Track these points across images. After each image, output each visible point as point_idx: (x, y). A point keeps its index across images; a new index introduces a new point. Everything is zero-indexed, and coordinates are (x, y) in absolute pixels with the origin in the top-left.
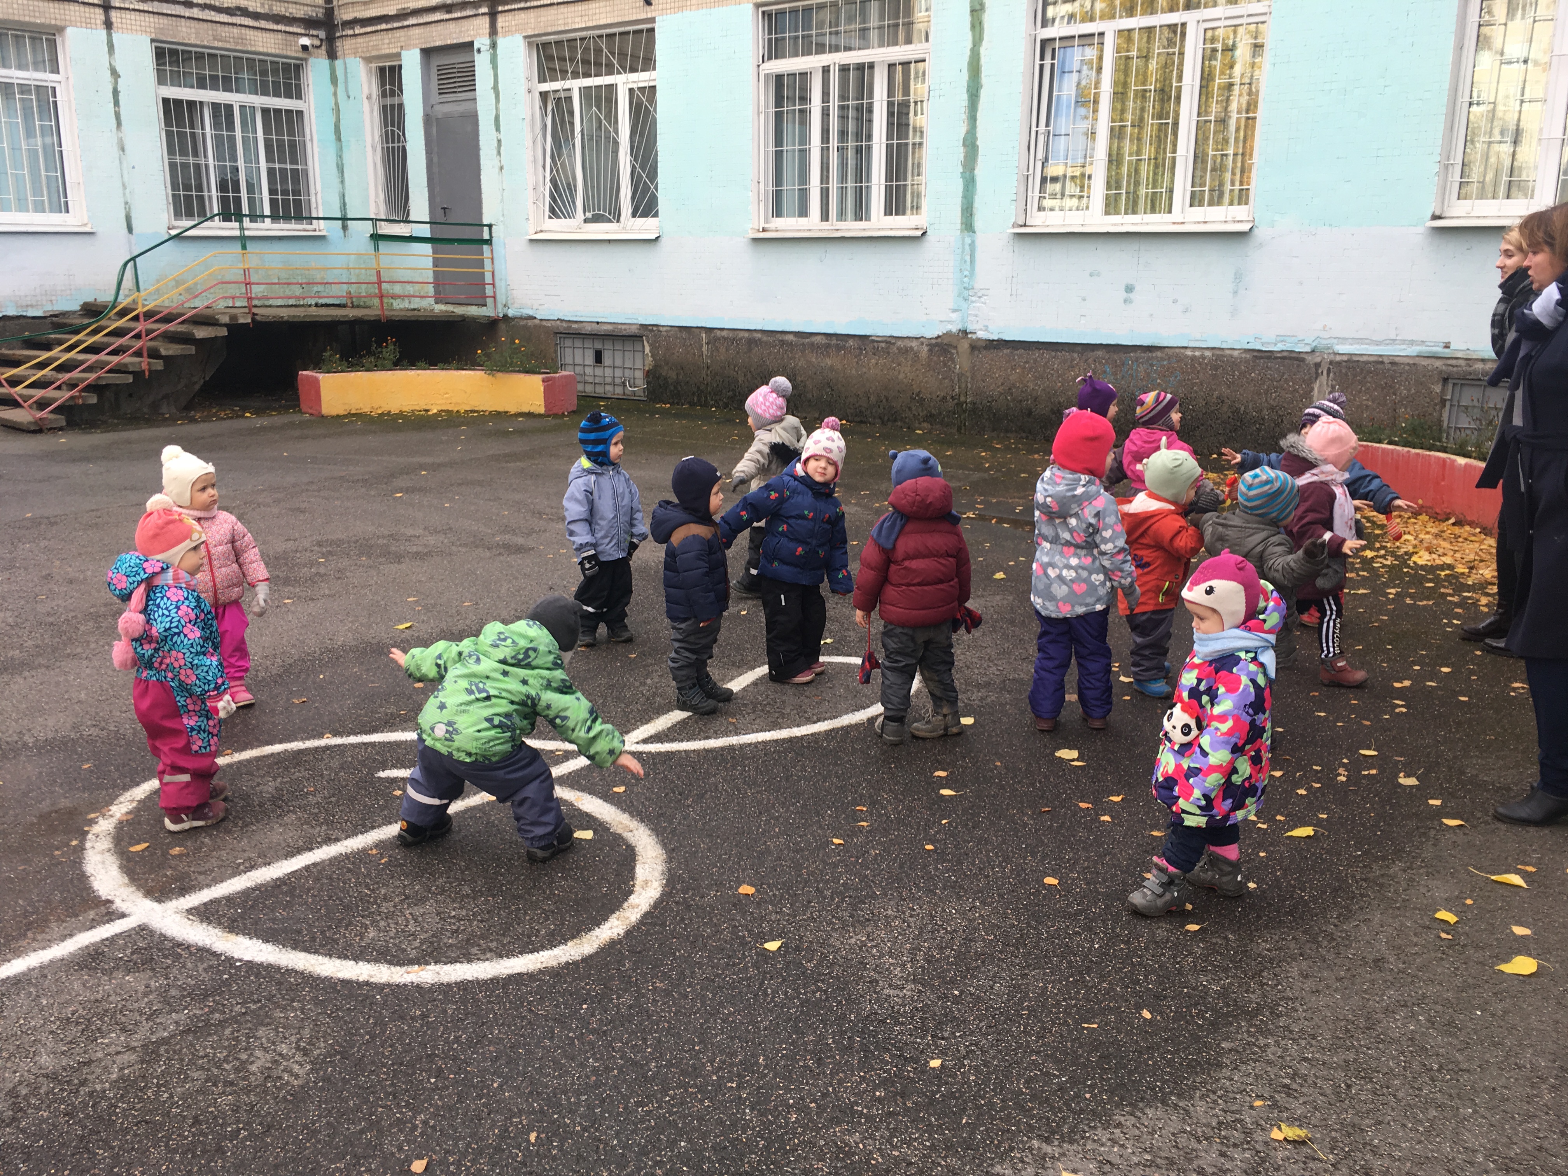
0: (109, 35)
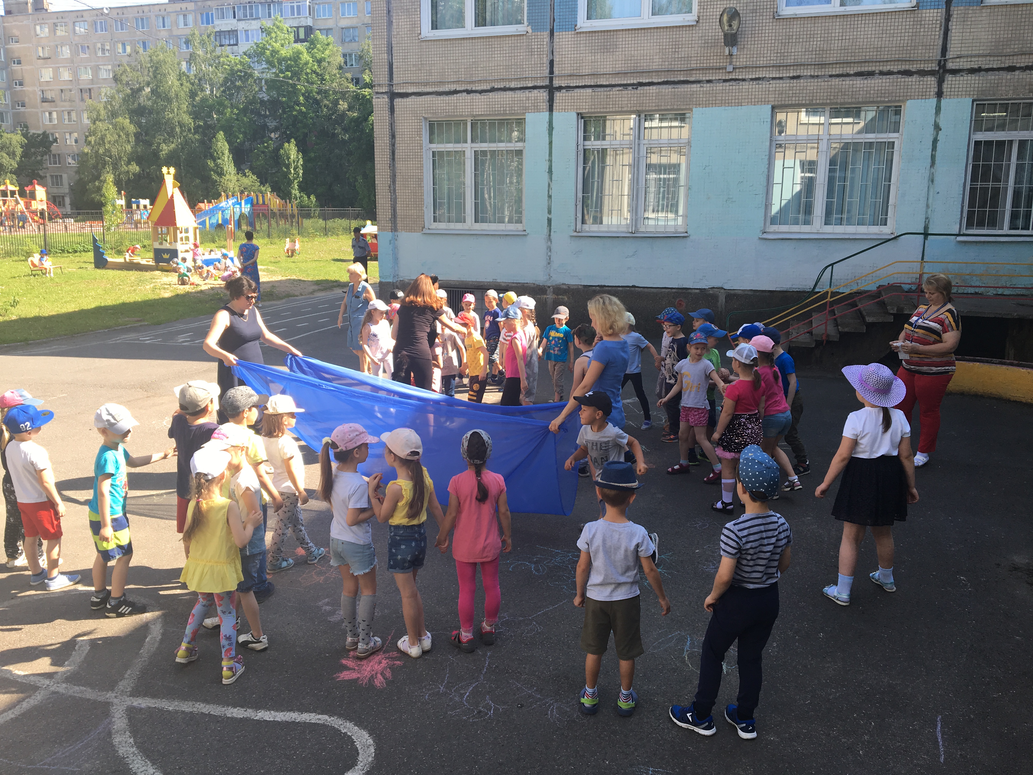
0: (939, 102)
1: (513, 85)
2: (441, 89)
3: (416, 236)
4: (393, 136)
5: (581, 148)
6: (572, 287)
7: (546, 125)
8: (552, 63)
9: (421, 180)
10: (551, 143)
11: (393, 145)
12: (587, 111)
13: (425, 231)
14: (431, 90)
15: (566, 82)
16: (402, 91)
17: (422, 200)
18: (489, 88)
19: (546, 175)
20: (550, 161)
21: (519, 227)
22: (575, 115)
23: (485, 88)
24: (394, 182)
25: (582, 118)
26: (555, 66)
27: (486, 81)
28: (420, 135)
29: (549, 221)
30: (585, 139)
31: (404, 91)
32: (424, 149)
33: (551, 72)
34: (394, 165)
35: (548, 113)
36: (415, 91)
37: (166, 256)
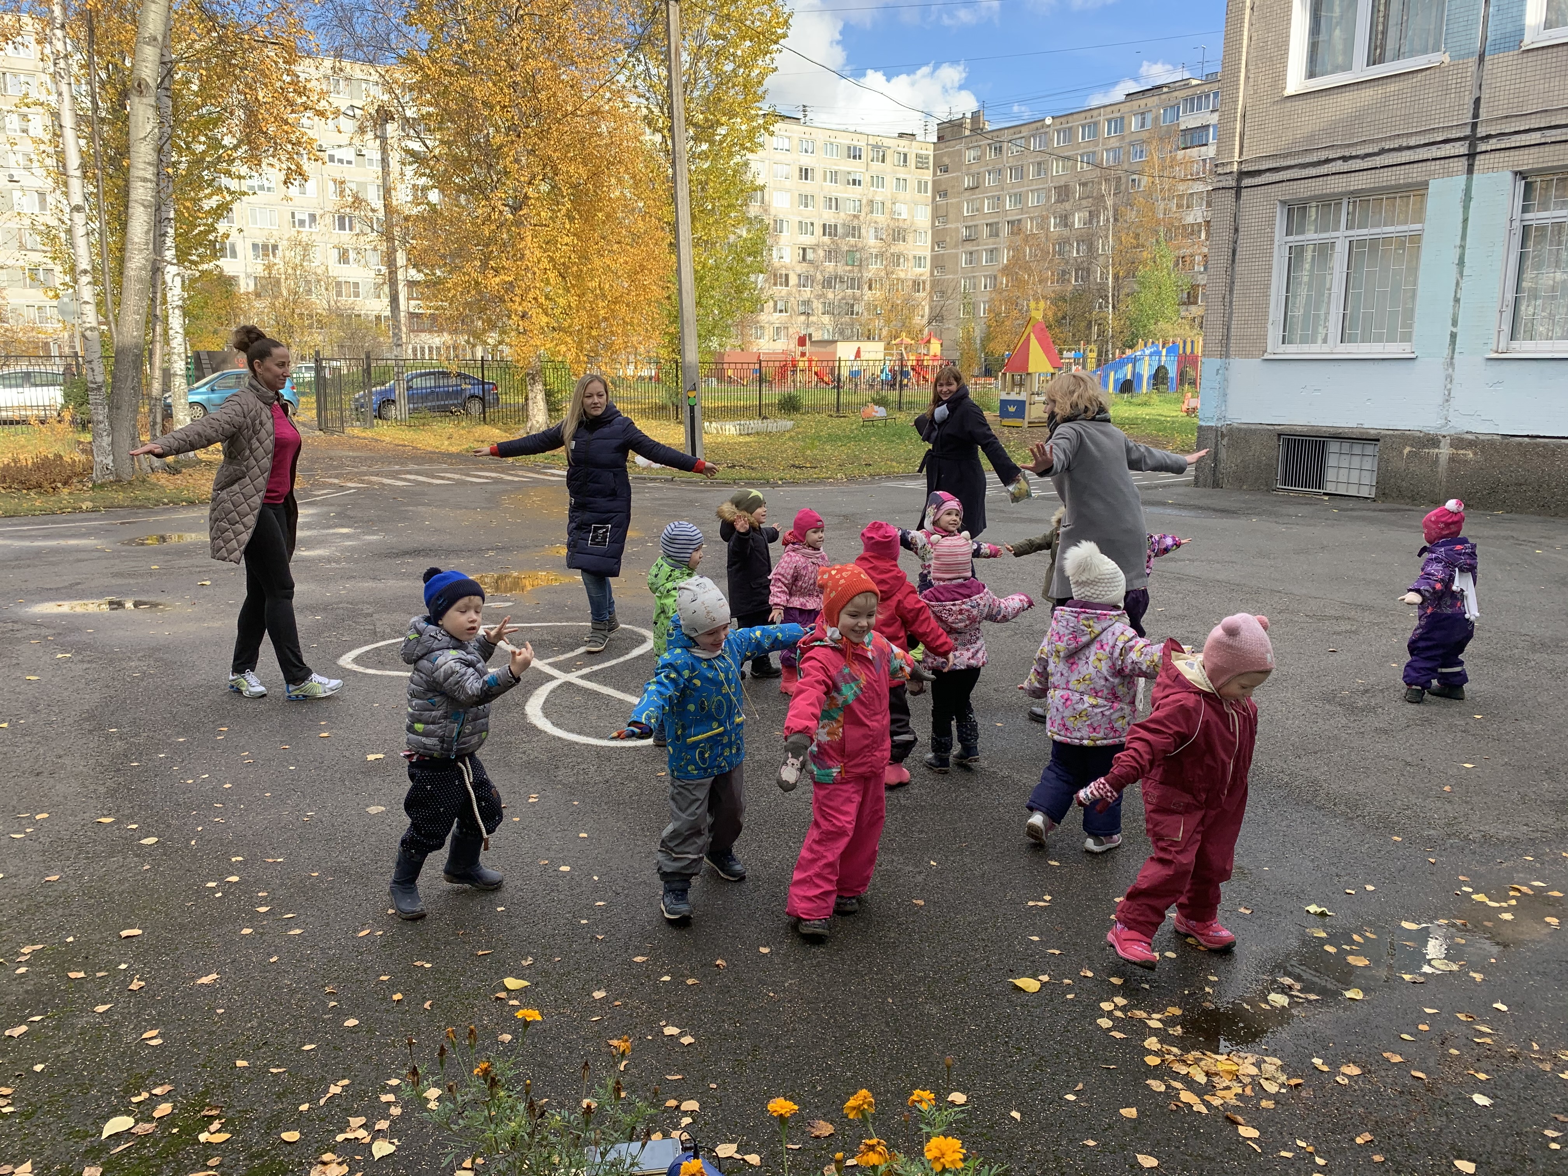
1: (1412, 142)
2: (1307, 160)
3: (1255, 363)
4: (1236, 230)
5: (1517, 224)
6: (1481, 437)
7: (1461, 195)
8: (1477, 101)
9: (1268, 286)
10: (1465, 221)
11: (1236, 242)
12: (1530, 167)
13: (1266, 356)
14: (1292, 163)
15: (1499, 127)
16: (1253, 169)
17: (1266, 313)
18: (1376, 150)
19: (1454, 269)
20: (1463, 247)
21: (1407, 346)
22: (1509, 176)
23: (1371, 151)
24: (1231, 291)
25: (1524, 178)
26: (1482, 106)
27: (1372, 141)
28: (1272, 226)
29: (1453, 336)
30: (1525, 209)
31: (1256, 168)
32: (1276, 244)
33: (1476, 115)
34: (1233, 269)
35: (1465, 176)
36: (1271, 166)
37: (1012, 409)
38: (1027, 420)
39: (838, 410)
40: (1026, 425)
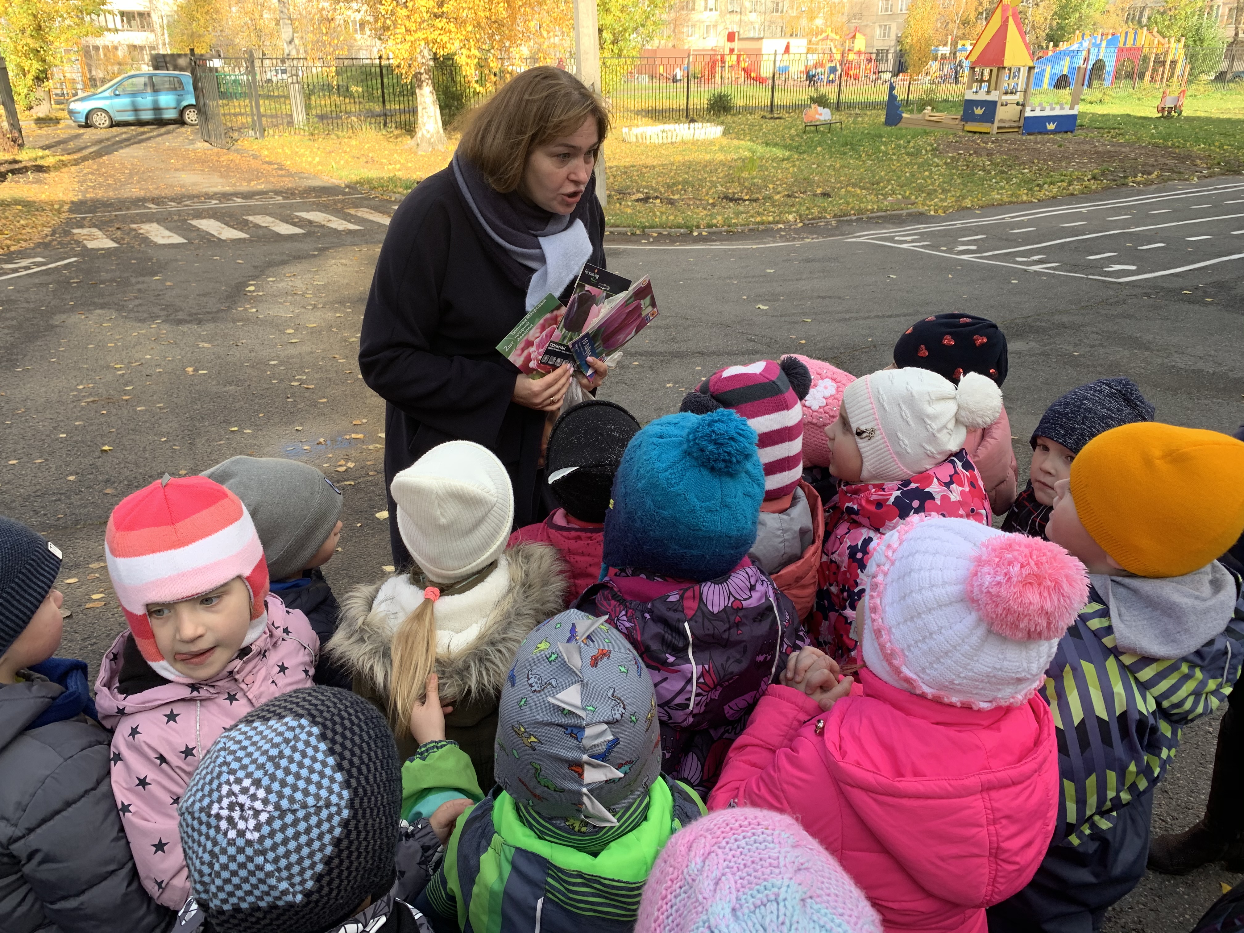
37: (979, 111)
38: (996, 124)
39: (772, 111)
40: (995, 131)
